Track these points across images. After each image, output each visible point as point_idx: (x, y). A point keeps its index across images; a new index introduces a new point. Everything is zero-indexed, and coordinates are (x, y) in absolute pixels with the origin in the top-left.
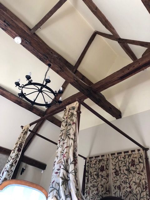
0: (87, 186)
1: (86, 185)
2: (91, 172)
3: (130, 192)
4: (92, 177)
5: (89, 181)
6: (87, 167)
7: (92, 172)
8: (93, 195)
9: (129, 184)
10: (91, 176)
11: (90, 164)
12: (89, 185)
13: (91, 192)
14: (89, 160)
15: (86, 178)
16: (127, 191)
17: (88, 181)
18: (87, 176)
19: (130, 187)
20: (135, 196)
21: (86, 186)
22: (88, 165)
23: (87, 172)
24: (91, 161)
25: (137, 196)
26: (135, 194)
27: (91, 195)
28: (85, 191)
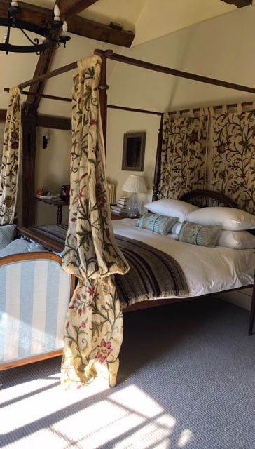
0: (164, 169)
1: (162, 166)
2: (171, 143)
3: (242, 185)
4: (175, 154)
5: (169, 161)
6: (163, 133)
7: (173, 142)
8: (175, 184)
9: (242, 171)
10: (172, 151)
11: (171, 127)
12: (169, 167)
13: (170, 179)
14: (168, 117)
15: (163, 154)
16: (236, 182)
17: (166, 159)
18: (163, 151)
19: (243, 176)
20: (249, 192)
21: (162, 169)
22: (167, 129)
23: (164, 143)
24: (172, 121)
25: (252, 193)
27: (171, 184)
28: (162, 178)
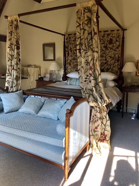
2: (70, 48)
3: (105, 63)
8: (74, 65)
9: (105, 58)
10: (71, 51)
11: (70, 41)
12: (70, 58)
13: (72, 63)
14: (68, 37)
16: (103, 62)
18: (67, 51)
19: (106, 60)
20: (109, 66)
21: (67, 59)
22: (67, 42)
23: (67, 48)
24: (70, 38)
25: (110, 66)
26: (109, 65)
28: (67, 63)
